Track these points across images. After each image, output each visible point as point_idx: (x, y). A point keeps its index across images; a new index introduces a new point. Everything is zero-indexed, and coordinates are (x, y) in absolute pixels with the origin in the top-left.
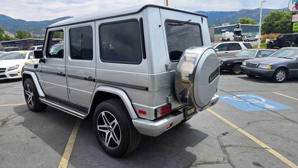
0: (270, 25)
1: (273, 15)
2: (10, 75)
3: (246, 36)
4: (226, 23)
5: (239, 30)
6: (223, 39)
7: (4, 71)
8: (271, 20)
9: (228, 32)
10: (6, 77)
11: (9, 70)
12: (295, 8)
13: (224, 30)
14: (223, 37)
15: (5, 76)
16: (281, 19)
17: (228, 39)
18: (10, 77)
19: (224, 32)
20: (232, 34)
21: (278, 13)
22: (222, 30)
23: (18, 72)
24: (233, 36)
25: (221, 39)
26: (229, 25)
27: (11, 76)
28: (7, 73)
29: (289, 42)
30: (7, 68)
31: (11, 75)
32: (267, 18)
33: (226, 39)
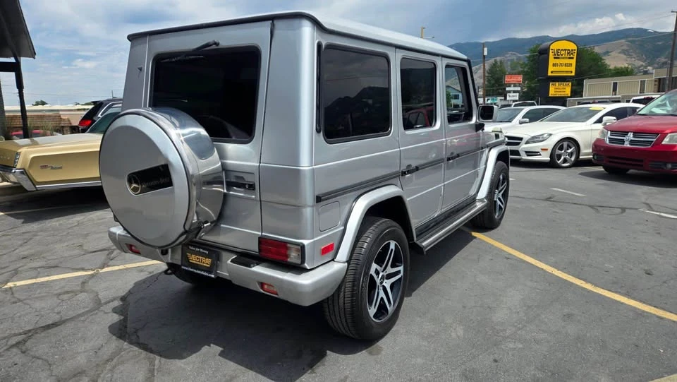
2: (526, 152)
7: (518, 144)
10: (520, 155)
11: (527, 143)
15: (517, 153)
18: (524, 157)
23: (542, 150)
27: (528, 155)
28: (523, 147)
30: (526, 137)
31: (529, 153)
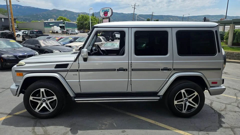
0: (82, 24)
1: (83, 17)
3: (70, 31)
4: (51, 19)
5: (63, 25)
6: (53, 31)
8: (82, 20)
9: (56, 26)
12: (104, 15)
13: (52, 25)
14: (53, 30)
16: (88, 20)
17: (56, 32)
19: (53, 26)
20: (59, 28)
21: (86, 16)
22: (50, 25)
24: (60, 30)
25: (51, 31)
26: (54, 21)
29: (108, 36)
32: (79, 19)
33: (55, 32)
